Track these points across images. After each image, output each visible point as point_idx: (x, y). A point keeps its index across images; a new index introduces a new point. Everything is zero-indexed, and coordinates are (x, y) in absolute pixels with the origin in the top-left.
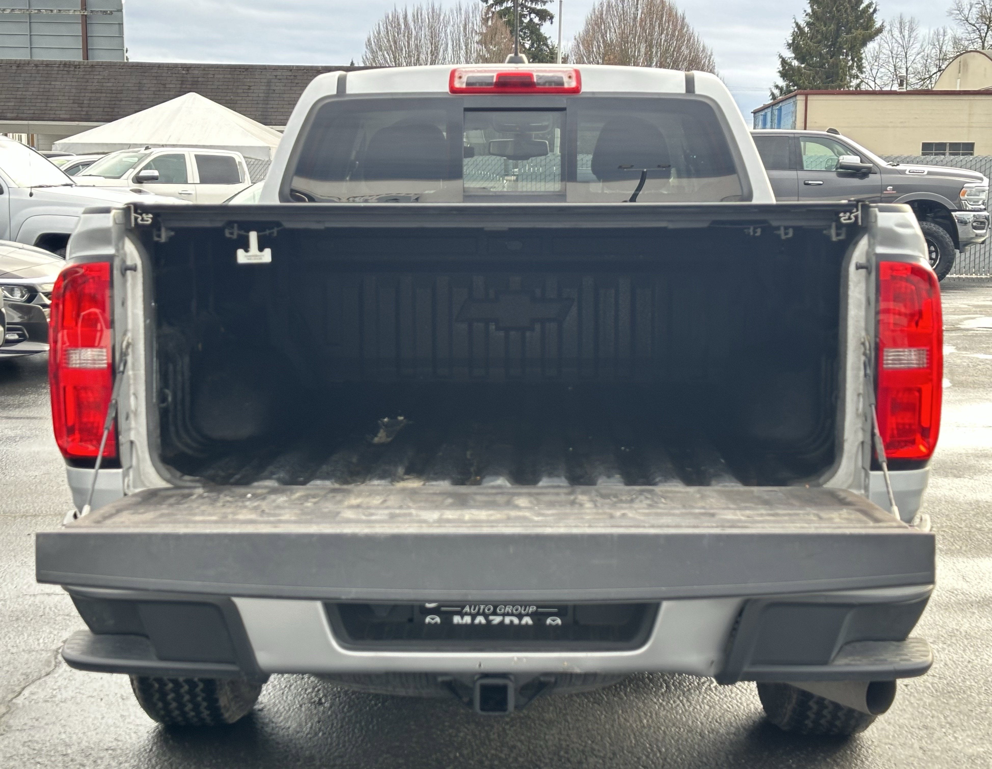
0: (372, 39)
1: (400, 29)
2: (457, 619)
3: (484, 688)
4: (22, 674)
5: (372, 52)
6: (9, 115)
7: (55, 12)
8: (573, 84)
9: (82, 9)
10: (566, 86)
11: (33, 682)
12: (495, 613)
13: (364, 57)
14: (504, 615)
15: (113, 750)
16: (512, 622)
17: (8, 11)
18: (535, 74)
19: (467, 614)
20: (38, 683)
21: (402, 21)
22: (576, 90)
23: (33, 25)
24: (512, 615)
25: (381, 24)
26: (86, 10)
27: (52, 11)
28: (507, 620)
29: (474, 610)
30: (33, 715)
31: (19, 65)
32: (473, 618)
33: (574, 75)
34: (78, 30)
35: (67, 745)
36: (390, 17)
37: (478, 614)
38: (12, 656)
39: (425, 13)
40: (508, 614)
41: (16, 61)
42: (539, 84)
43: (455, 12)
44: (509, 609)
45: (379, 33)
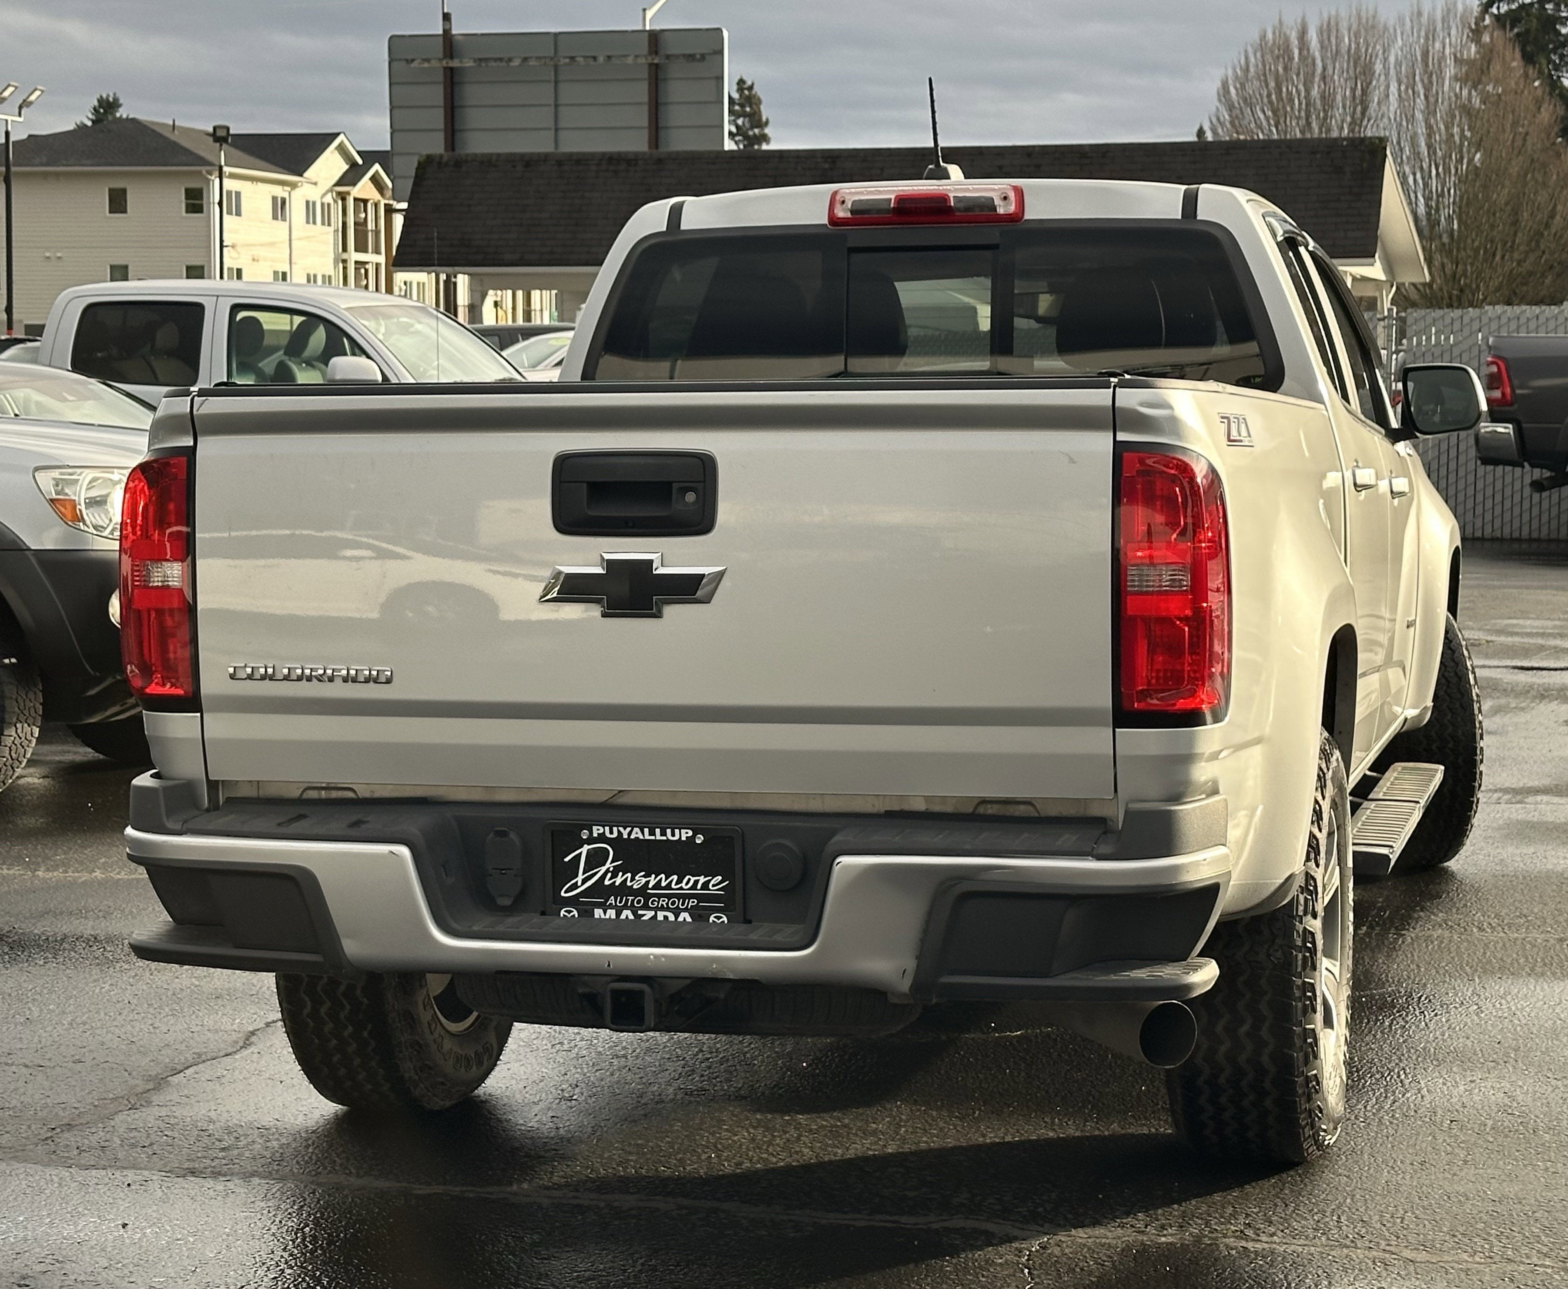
0: (1230, 82)
1: (1291, 59)
2: (598, 913)
3: (616, 993)
4: (194, 1053)
5: (1231, 108)
6: (508, 257)
7: (601, 59)
8: (1012, 208)
9: (650, 53)
10: (1001, 211)
11: (204, 1061)
12: (646, 907)
13: (1214, 120)
14: (656, 909)
15: (266, 1129)
16: (666, 917)
17: (516, 63)
18: (951, 195)
19: (611, 907)
20: (209, 1063)
21: (1294, 42)
22: (1016, 218)
23: (562, 86)
24: (668, 909)
25: (1250, 50)
26: (656, 53)
27: (595, 58)
28: (660, 916)
29: (620, 902)
30: (186, 1092)
31: (529, 162)
32: (618, 914)
33: (1012, 195)
34: (641, 91)
35: (211, 1121)
36: (1270, 35)
37: (625, 907)
38: (191, 1034)
39: (1344, 25)
40: (662, 908)
41: (522, 156)
42: (959, 210)
43: (1408, 20)
44: (663, 902)
45: (1247, 70)
